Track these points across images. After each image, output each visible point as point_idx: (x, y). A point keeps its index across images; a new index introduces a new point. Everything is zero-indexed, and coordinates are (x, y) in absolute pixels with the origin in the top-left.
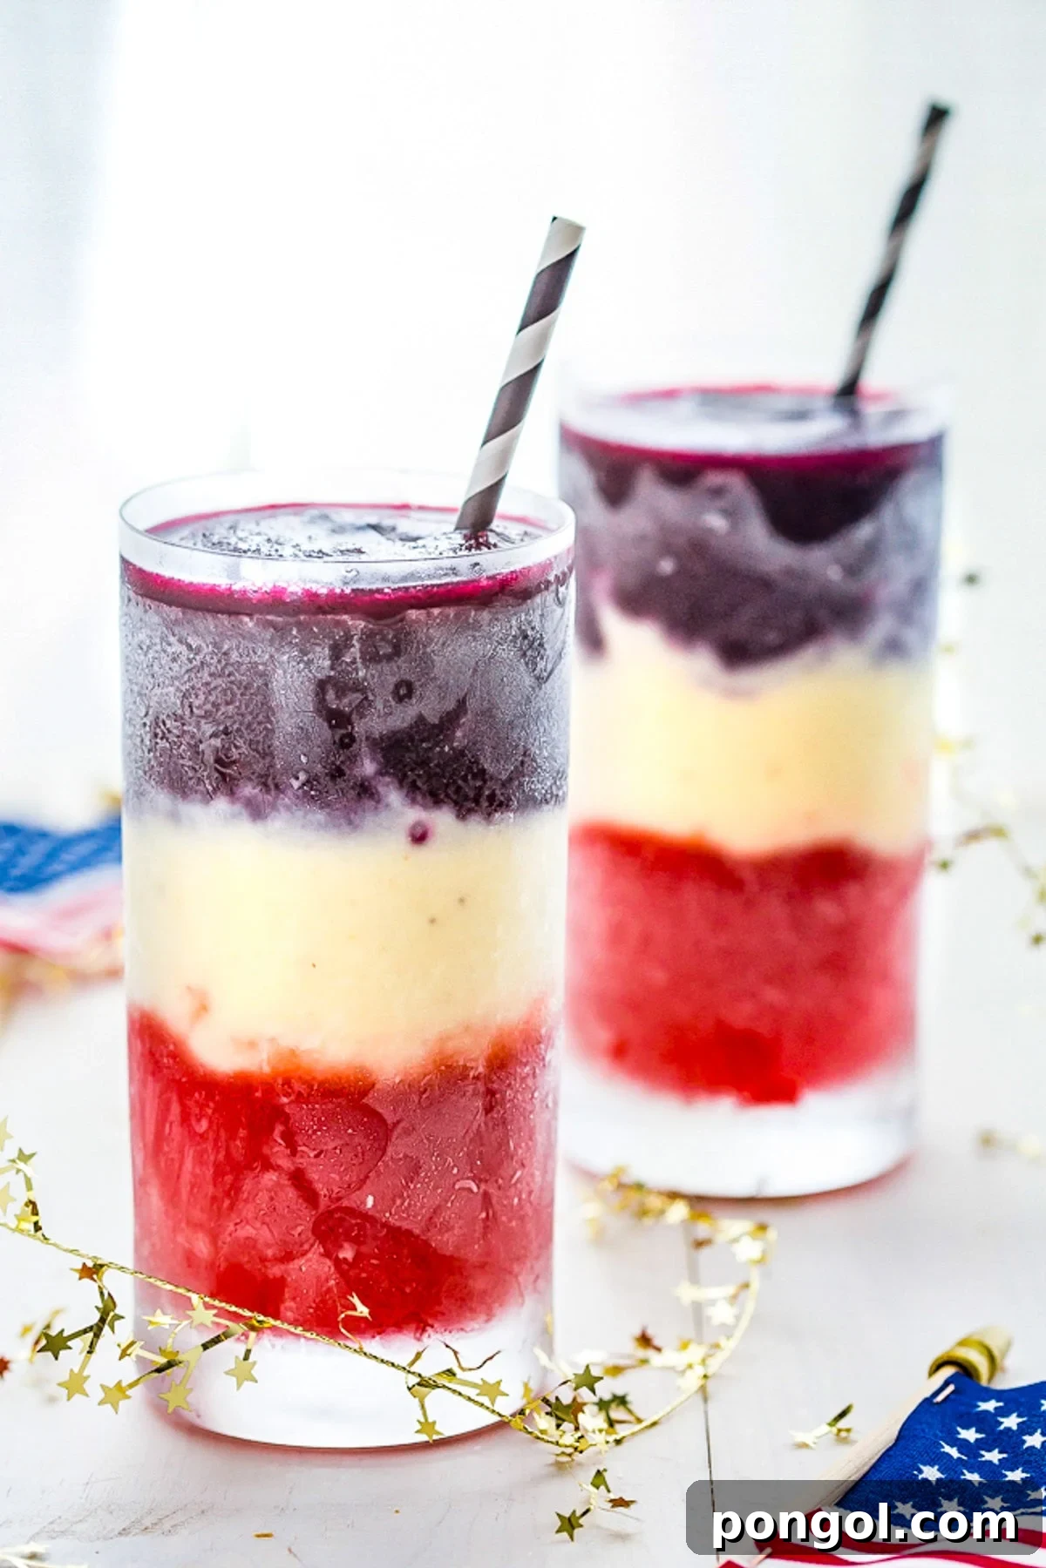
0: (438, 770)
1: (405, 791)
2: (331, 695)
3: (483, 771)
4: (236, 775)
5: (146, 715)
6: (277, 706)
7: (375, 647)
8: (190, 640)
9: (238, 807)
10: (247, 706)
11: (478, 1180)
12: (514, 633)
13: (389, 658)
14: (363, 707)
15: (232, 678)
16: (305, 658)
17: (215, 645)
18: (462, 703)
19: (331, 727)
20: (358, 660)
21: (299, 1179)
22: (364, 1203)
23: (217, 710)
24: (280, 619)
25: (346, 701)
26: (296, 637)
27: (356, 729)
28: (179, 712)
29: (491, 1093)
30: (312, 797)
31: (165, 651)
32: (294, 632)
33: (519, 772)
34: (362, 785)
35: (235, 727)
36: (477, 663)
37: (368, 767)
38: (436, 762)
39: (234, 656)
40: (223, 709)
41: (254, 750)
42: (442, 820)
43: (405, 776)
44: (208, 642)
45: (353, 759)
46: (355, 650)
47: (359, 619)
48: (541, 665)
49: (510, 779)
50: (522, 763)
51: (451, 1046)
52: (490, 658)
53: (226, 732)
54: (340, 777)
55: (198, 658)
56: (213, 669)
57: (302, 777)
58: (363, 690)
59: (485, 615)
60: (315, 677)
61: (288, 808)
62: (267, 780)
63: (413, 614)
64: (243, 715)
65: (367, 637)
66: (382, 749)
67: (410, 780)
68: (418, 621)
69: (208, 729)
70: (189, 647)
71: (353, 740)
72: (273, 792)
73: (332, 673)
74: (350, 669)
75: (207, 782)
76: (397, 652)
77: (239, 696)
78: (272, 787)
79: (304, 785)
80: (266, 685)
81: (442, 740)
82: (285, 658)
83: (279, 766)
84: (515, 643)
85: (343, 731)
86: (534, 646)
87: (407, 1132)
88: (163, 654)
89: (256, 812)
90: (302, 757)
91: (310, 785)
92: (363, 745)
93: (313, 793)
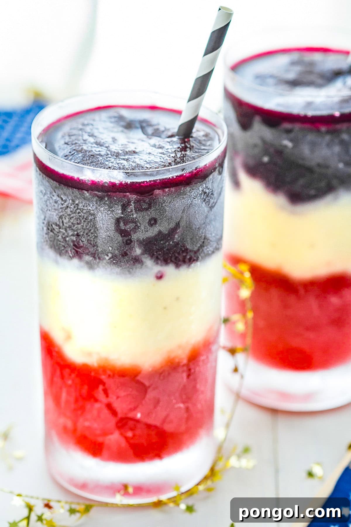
0: (167, 251)
1: (153, 260)
2: (122, 224)
3: (187, 249)
4: (82, 252)
5: (45, 219)
6: (99, 227)
7: (140, 205)
8: (62, 196)
9: (82, 264)
10: (86, 226)
11: (183, 402)
12: (200, 193)
13: (147, 209)
14: (136, 229)
15: (80, 214)
16: (111, 209)
17: (73, 201)
18: (178, 225)
19: (122, 236)
20: (133, 210)
21: (109, 406)
22: (136, 415)
23: (74, 226)
24: (100, 193)
25: (128, 227)
26: (107, 201)
27: (133, 237)
28: (58, 223)
29: (190, 370)
30: (114, 263)
31: (52, 198)
32: (106, 199)
33: (202, 246)
34: (135, 259)
35: (82, 233)
36: (184, 208)
37: (138, 251)
38: (167, 248)
39: (80, 206)
40: (76, 226)
41: (89, 243)
42: (170, 270)
43: (153, 254)
44: (70, 198)
45: (131, 249)
46: (132, 206)
47: (134, 194)
48: (212, 201)
49: (198, 250)
50: (203, 242)
51: (173, 355)
52: (190, 205)
53: (78, 235)
54: (126, 256)
55: (65, 204)
56: (72, 209)
57: (110, 255)
58: (135, 222)
59: (188, 189)
60: (115, 217)
61: (104, 267)
62: (95, 255)
63: (157, 192)
64: (85, 229)
65: (137, 202)
66: (143, 245)
67: (156, 256)
68: (159, 194)
69: (71, 233)
70: (62, 199)
71: (131, 241)
72: (98, 260)
73: (122, 216)
74: (130, 214)
75: (70, 252)
76: (150, 207)
77: (83, 221)
78: (97, 258)
79: (110, 258)
80: (94, 218)
81: (169, 240)
82: (102, 209)
83: (100, 251)
84: (201, 196)
85: (128, 238)
86: (209, 196)
87: (154, 389)
88: (51, 199)
89: (91, 266)
90: (110, 247)
91: (113, 259)
92: (135, 243)
93: (114, 262)
